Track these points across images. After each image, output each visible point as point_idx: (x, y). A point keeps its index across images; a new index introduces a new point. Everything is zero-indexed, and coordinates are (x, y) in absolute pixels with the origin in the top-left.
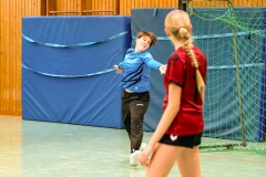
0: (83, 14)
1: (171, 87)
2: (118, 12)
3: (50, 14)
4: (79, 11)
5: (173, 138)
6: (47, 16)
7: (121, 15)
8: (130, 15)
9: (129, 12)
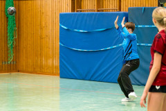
0: (98, 11)
1: (155, 54)
2: (120, 10)
3: (77, 11)
4: (96, 9)
5: (158, 88)
6: (75, 12)
7: (122, 12)
8: (127, 11)
9: (127, 10)
